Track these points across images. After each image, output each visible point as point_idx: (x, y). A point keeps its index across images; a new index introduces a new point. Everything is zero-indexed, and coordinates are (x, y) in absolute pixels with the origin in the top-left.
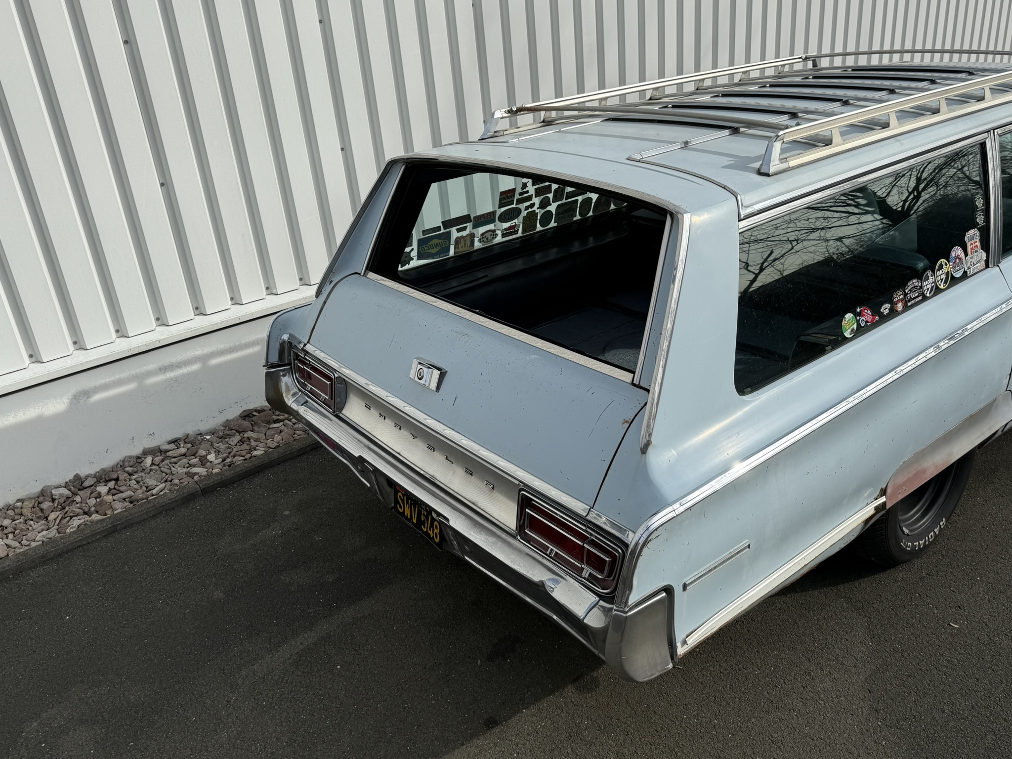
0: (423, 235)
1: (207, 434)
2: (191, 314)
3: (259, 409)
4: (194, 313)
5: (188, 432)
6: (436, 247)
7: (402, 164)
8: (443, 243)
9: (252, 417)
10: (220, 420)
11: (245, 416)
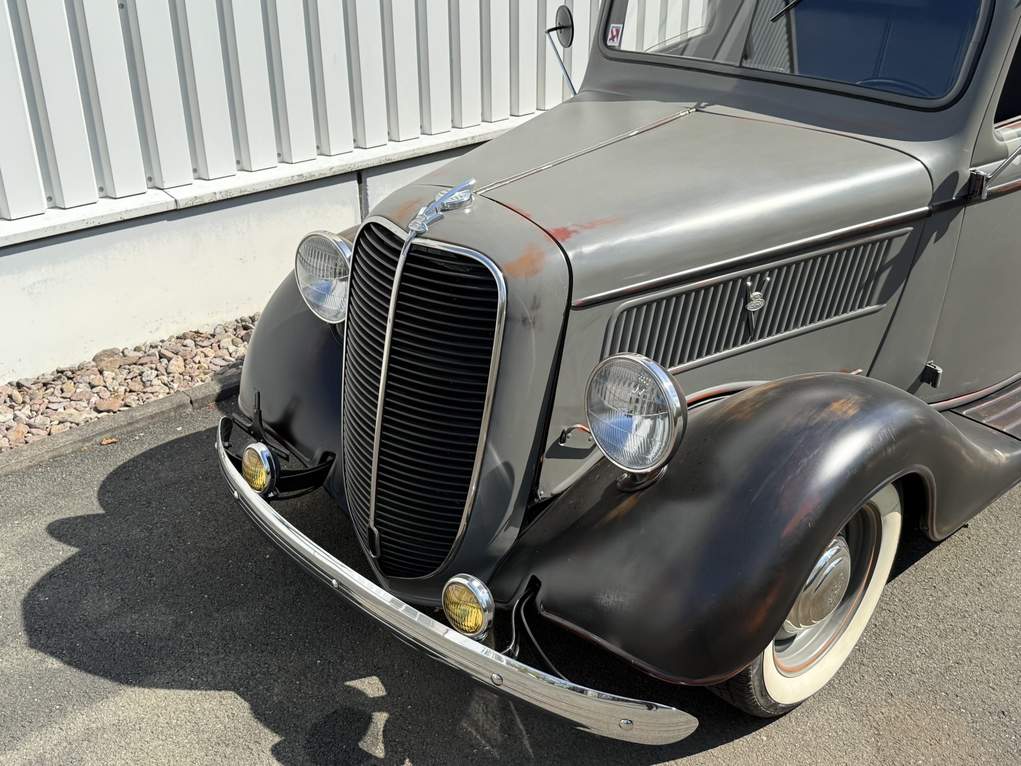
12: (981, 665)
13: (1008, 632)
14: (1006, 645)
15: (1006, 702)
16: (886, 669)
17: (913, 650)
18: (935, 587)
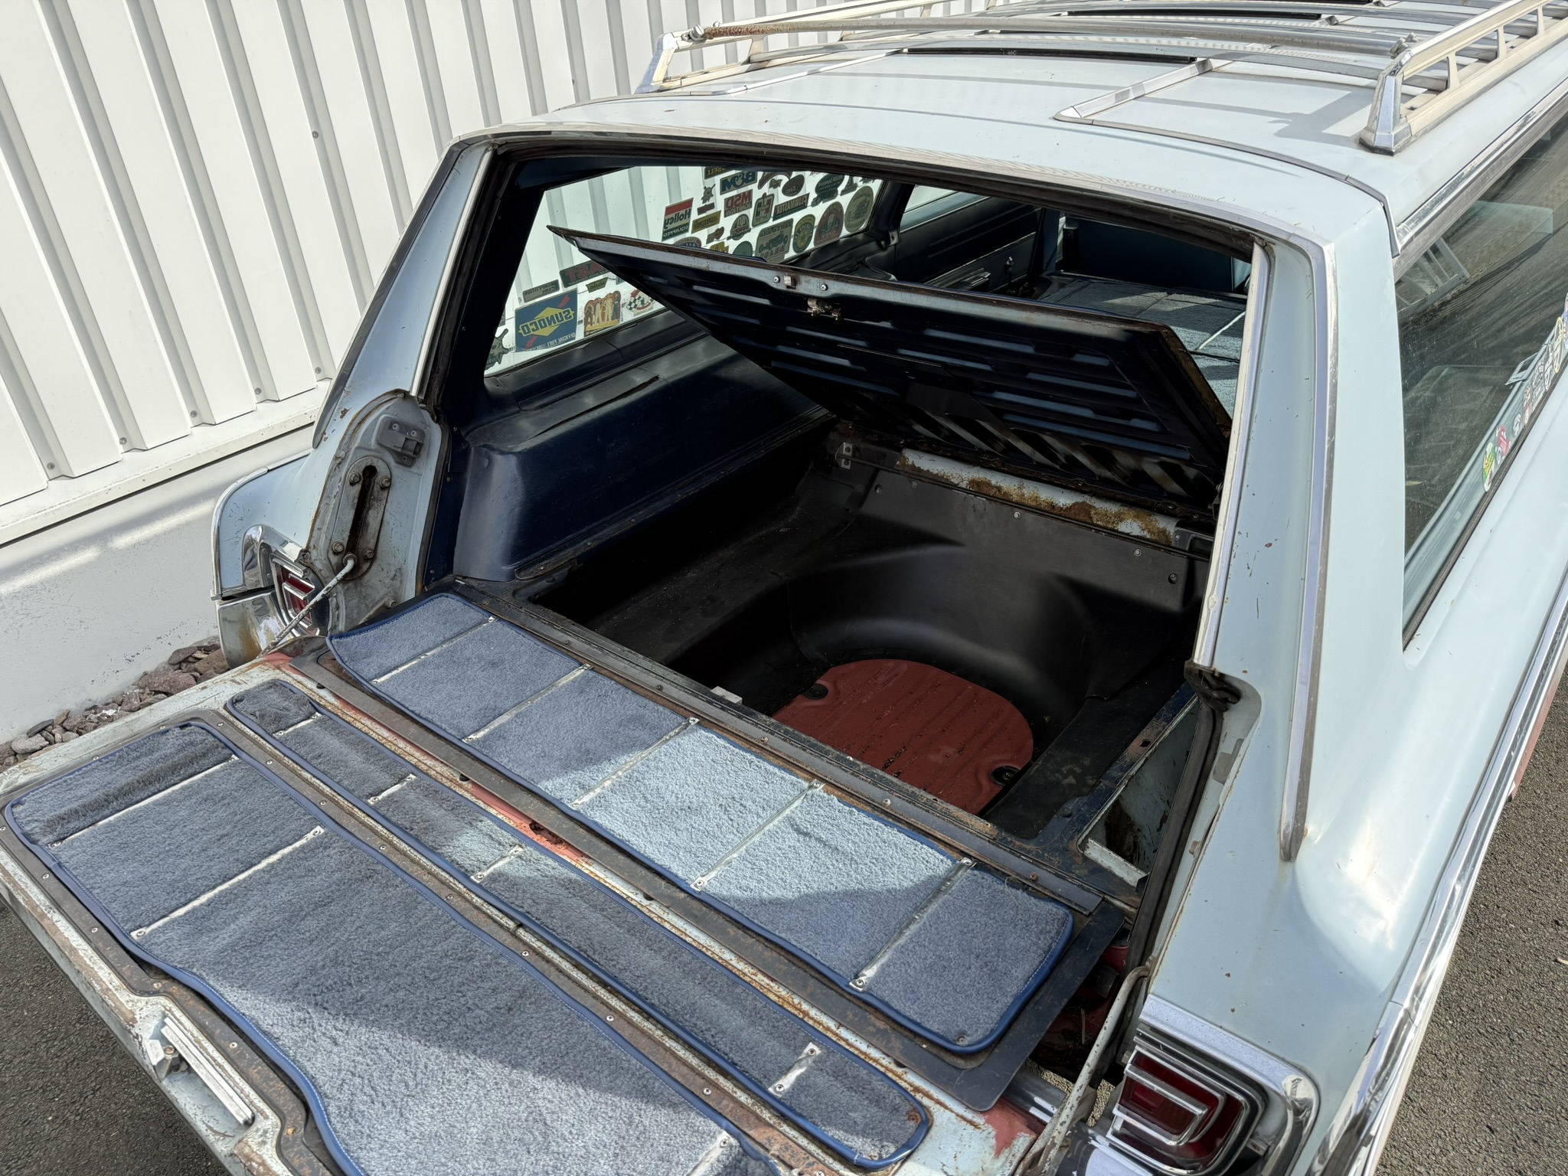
0: (526, 301)
1: (107, 705)
2: (41, 477)
3: (205, 644)
4: (48, 477)
5: (67, 707)
6: (550, 324)
7: (483, 149)
8: (564, 315)
9: (194, 663)
10: (133, 673)
11: (180, 663)
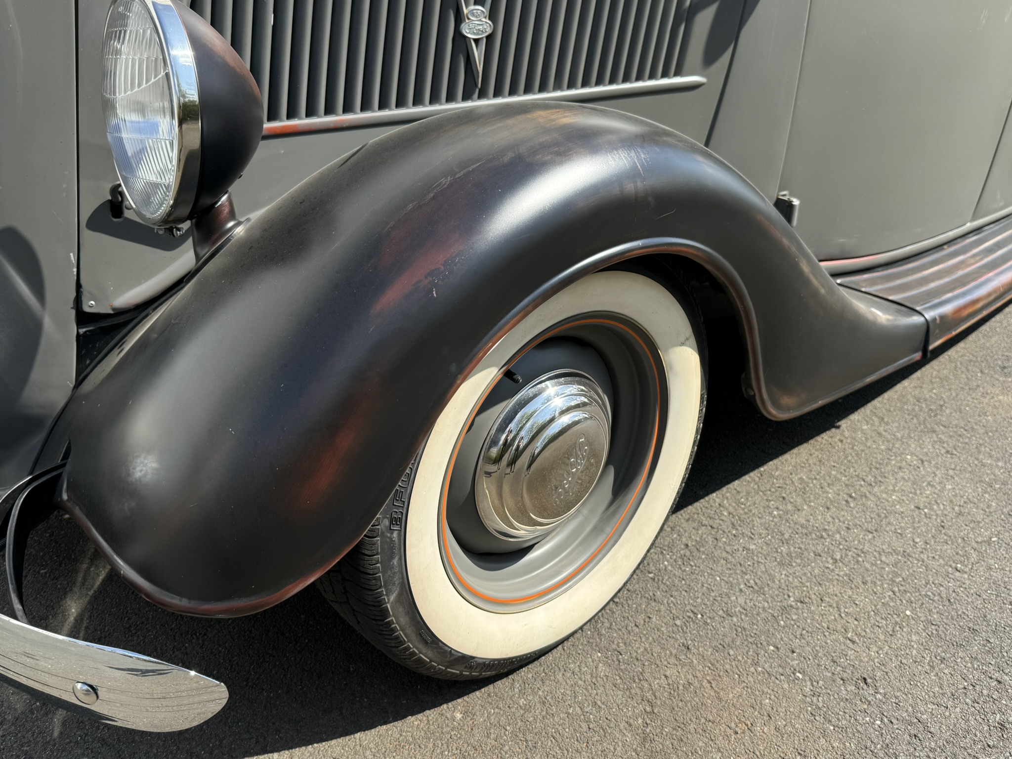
12: (838, 604)
13: (883, 559)
14: (879, 577)
15: (872, 663)
16: (688, 608)
17: (736, 581)
18: (784, 498)
